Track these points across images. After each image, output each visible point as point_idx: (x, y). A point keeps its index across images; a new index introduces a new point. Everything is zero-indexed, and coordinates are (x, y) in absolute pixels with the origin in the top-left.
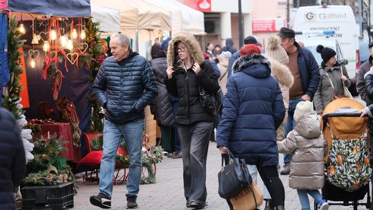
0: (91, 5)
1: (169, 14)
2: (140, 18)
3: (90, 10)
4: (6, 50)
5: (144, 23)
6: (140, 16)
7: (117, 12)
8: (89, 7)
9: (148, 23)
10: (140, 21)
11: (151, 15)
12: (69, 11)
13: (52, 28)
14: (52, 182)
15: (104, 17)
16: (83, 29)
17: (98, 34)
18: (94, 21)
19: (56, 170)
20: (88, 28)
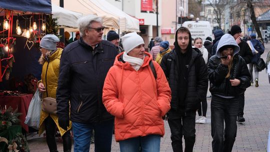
0: (52, 6)
1: (118, 19)
3: (51, 9)
8: (50, 7)
16: (44, 22)
17: (56, 27)
18: (53, 17)
19: (6, 141)
20: (48, 22)
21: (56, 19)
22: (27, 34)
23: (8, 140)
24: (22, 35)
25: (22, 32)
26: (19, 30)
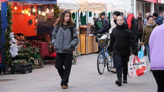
1: (106, 4)
2: (89, 5)
4: (7, 15)
5: (91, 7)
6: (89, 4)
7: (77, 3)
9: (93, 7)
10: (89, 6)
11: (96, 4)
12: (43, 2)
13: (34, 8)
14: (22, 63)
15: (69, 4)
16: (52, 8)
17: (59, 10)
18: (58, 5)
19: (33, 59)
20: (55, 8)
21: (59, 7)
22: (44, 14)
23: (34, 59)
24: (42, 14)
25: (41, 13)
26: (40, 12)
